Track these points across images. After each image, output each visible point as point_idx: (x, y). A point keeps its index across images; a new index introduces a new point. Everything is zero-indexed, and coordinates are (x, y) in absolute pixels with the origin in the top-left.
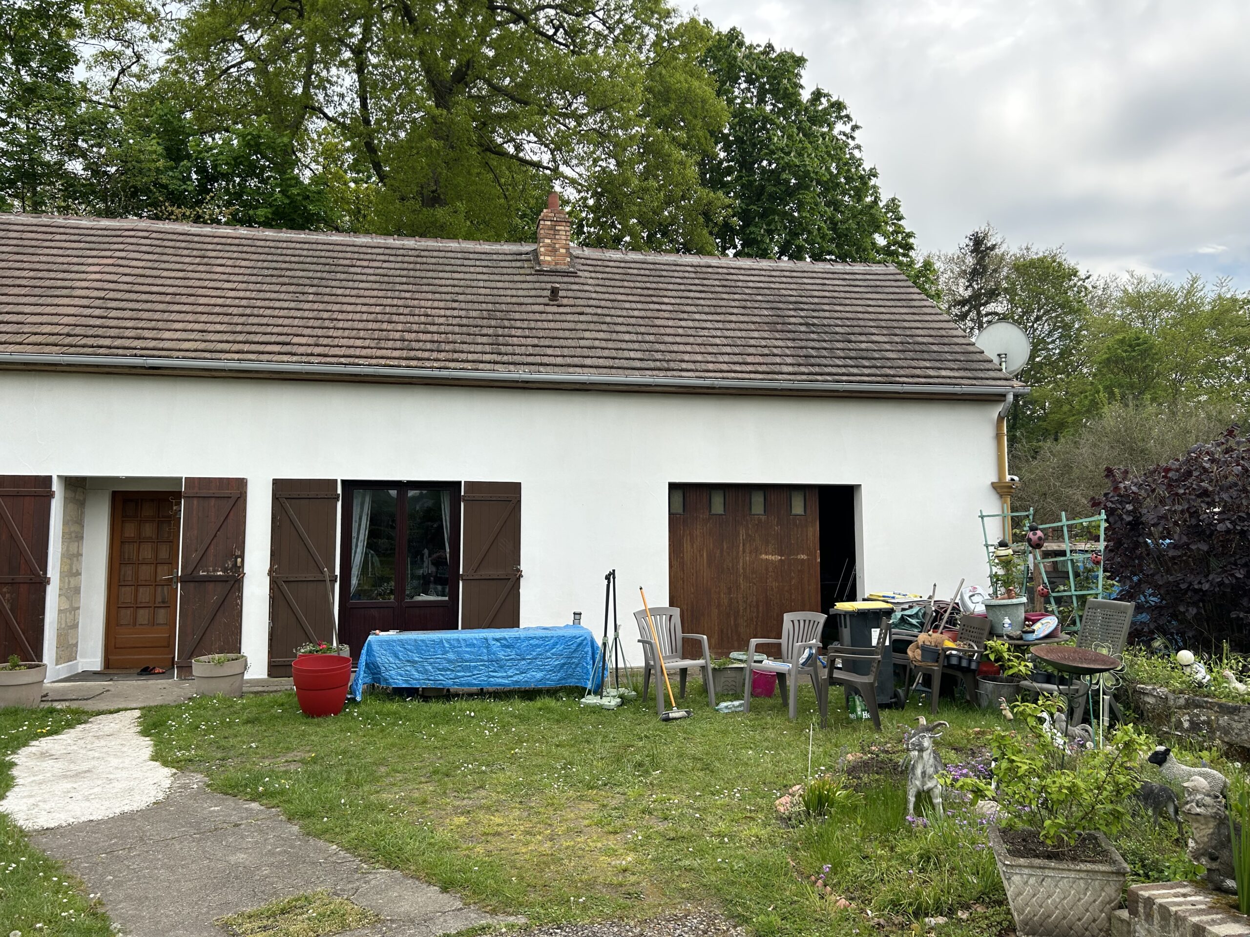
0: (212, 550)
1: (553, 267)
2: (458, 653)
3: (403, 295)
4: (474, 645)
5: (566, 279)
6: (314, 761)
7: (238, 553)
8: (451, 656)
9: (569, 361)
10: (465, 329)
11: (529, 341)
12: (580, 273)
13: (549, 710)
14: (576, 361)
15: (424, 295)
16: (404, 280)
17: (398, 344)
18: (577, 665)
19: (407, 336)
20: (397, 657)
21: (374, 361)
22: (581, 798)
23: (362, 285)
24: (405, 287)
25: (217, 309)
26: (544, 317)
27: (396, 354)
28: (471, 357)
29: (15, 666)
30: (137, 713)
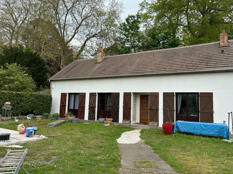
0: (153, 104)
1: (223, 45)
2: (194, 126)
3: (188, 57)
4: (197, 125)
5: (226, 48)
6: (162, 141)
7: (158, 105)
8: (193, 127)
9: (224, 65)
10: (200, 62)
11: (215, 62)
12: (230, 46)
13: (214, 141)
14: (226, 65)
15: (193, 56)
16: (189, 54)
17: (186, 66)
18: (222, 132)
19: (187, 64)
20: (182, 126)
21: (180, 70)
22: (210, 158)
23: (180, 56)
24: (189, 55)
25: (155, 64)
26: (219, 57)
27: (185, 68)
28: (200, 67)
29: (126, 120)
30: (141, 130)
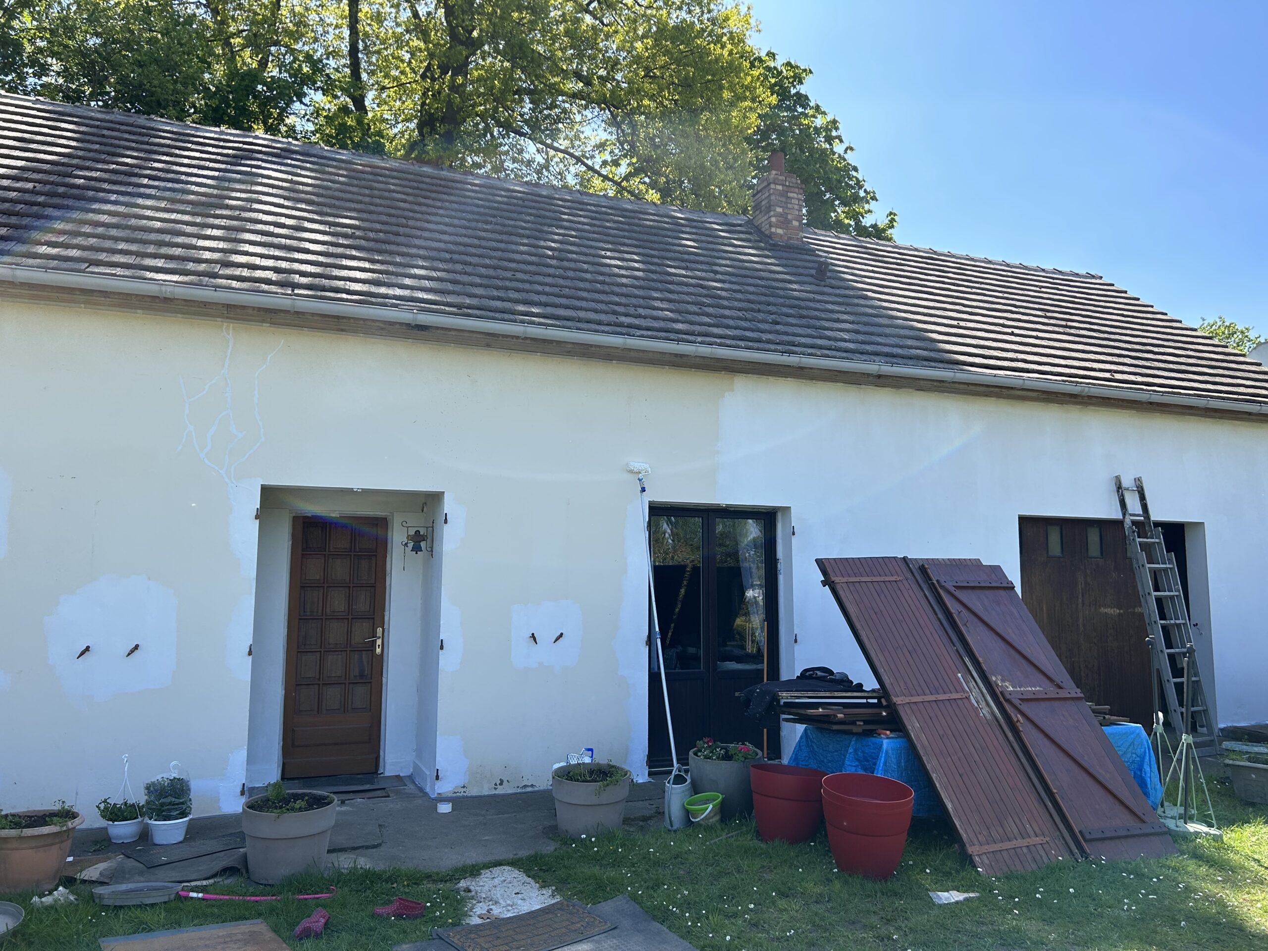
1: (787, 242)
5: (808, 258)
9: (912, 352)
10: (759, 307)
11: (845, 326)
14: (919, 353)
17: (706, 319)
26: (829, 298)
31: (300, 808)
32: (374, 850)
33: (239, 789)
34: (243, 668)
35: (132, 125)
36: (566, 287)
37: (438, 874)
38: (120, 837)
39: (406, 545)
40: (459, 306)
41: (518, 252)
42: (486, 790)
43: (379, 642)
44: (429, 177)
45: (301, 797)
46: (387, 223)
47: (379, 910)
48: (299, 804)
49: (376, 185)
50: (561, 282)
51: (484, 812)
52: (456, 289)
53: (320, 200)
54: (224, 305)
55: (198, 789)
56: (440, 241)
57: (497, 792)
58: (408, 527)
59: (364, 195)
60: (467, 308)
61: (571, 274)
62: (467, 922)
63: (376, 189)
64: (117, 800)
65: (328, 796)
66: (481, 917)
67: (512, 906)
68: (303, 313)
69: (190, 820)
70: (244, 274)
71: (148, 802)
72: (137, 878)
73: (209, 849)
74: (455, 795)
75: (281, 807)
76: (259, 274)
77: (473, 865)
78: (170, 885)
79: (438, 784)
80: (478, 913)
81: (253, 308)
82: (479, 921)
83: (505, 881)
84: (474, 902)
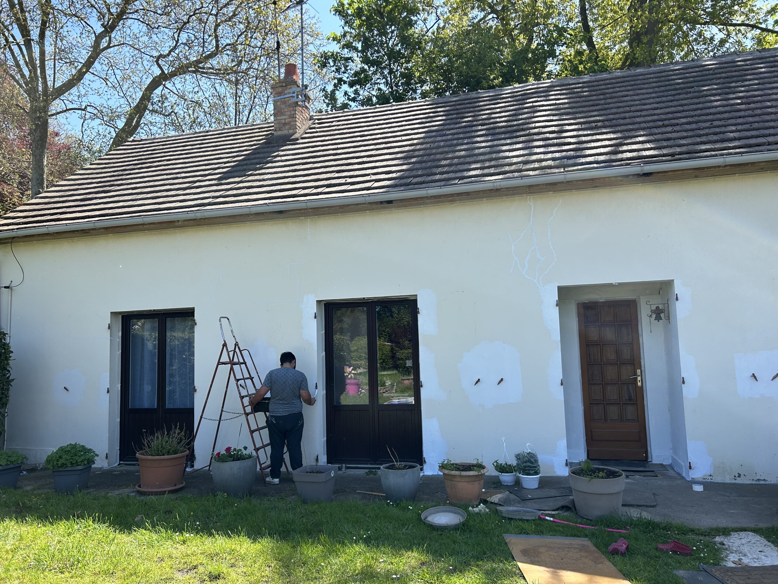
31: (602, 477)
32: (652, 509)
33: (564, 462)
34: (559, 393)
35: (470, 99)
36: (755, 122)
37: (699, 530)
38: (505, 482)
39: (651, 316)
40: (672, 155)
41: (713, 107)
42: (728, 480)
43: (639, 378)
44: (641, 75)
45: (603, 470)
46: (617, 113)
47: (660, 546)
48: (601, 474)
49: (607, 91)
50: (751, 119)
51: (728, 494)
52: (669, 144)
53: (574, 110)
54: (527, 186)
55: (542, 459)
56: (654, 115)
57: (736, 482)
58: (650, 305)
59: (600, 100)
60: (678, 155)
61: (759, 112)
62: (724, 564)
63: (607, 93)
64: (502, 462)
65: (618, 472)
66: (734, 562)
67: (757, 559)
68: (571, 181)
69: (540, 477)
70: (536, 166)
71: (518, 465)
72: (517, 505)
73: (552, 495)
74: (704, 480)
75: (591, 475)
76: (544, 164)
77: (724, 528)
78: (535, 511)
79: (691, 472)
80: (732, 560)
81: (543, 185)
82: (733, 565)
83: (750, 542)
84: (728, 552)
